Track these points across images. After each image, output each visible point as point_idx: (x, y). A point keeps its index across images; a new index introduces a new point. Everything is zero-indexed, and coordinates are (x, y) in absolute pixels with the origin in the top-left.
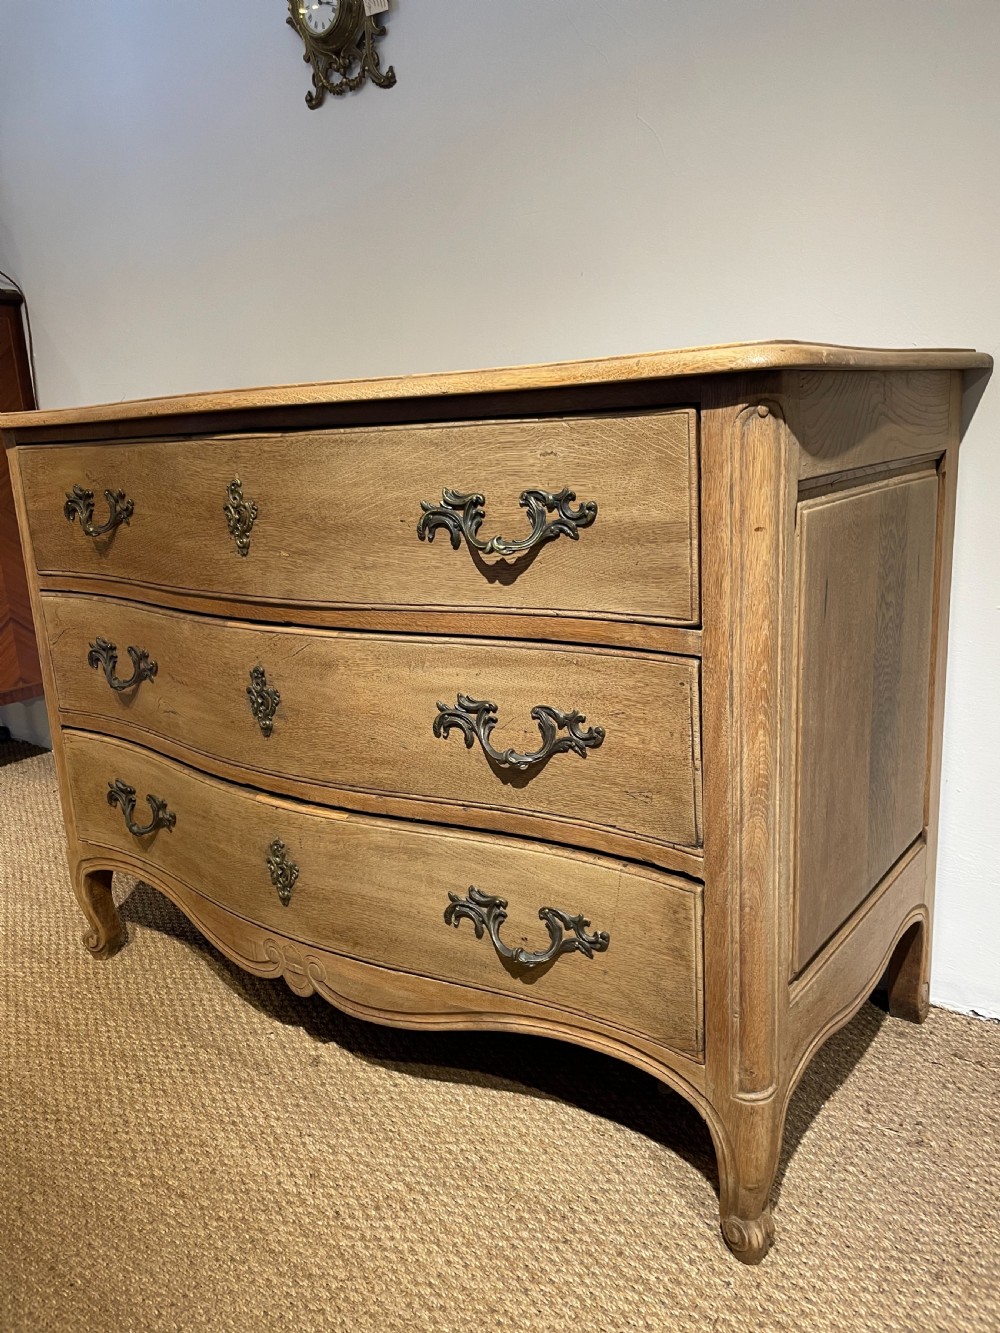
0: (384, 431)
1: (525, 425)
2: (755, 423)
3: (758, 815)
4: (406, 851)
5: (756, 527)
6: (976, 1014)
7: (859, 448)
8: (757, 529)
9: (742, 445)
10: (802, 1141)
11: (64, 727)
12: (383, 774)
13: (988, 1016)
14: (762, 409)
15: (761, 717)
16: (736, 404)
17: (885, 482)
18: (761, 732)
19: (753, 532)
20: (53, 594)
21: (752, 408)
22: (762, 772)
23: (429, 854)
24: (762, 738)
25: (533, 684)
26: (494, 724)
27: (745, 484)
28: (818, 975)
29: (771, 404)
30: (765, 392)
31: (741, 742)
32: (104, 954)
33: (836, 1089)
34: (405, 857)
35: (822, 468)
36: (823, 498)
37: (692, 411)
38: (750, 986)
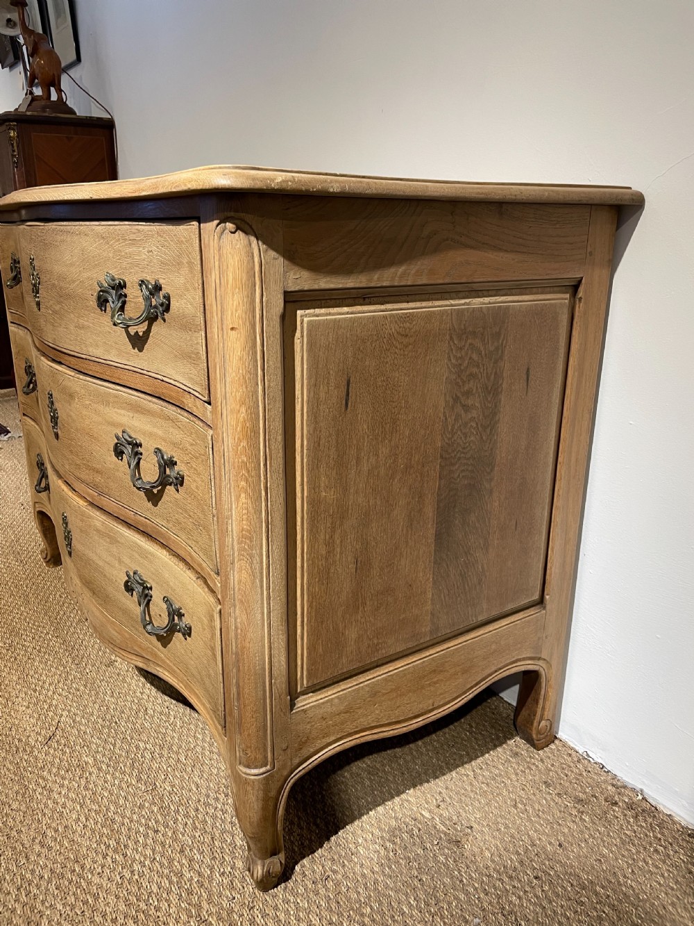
0: (81, 225)
1: (140, 227)
2: (228, 237)
3: (243, 560)
4: (109, 537)
5: (231, 326)
6: (588, 755)
7: (402, 269)
8: (232, 329)
9: (220, 256)
10: (370, 813)
11: (24, 415)
12: (98, 479)
13: (596, 760)
14: (230, 226)
15: (243, 483)
16: (213, 220)
17: (467, 301)
18: (243, 495)
19: (229, 330)
20: (16, 326)
21: (223, 225)
22: (245, 527)
23: (118, 542)
24: (244, 500)
25: (155, 430)
26: (141, 456)
27: (223, 289)
28: (341, 693)
29: (236, 221)
30: (230, 212)
31: (231, 501)
32: (51, 564)
33: (428, 781)
34: (108, 540)
35: (326, 283)
36: (346, 309)
37: (196, 223)
38: (243, 689)
